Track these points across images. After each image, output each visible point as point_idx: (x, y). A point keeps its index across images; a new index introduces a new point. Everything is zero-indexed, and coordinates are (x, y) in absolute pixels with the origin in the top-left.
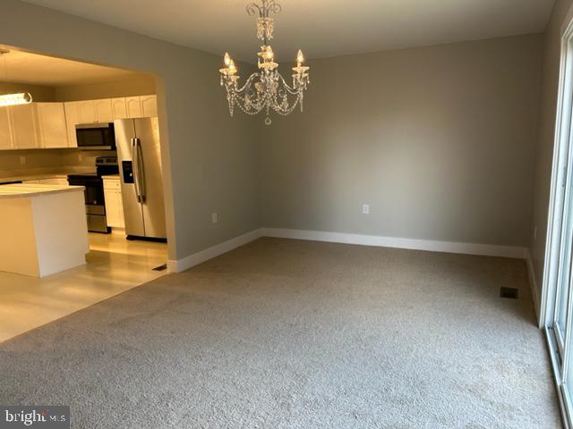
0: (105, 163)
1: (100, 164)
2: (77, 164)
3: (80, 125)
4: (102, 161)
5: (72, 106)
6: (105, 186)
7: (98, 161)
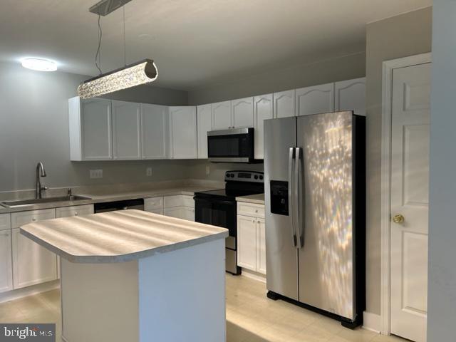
0: (236, 178)
1: (230, 179)
2: (205, 177)
3: (212, 132)
4: (233, 176)
5: (204, 109)
6: (239, 211)
7: (228, 176)
